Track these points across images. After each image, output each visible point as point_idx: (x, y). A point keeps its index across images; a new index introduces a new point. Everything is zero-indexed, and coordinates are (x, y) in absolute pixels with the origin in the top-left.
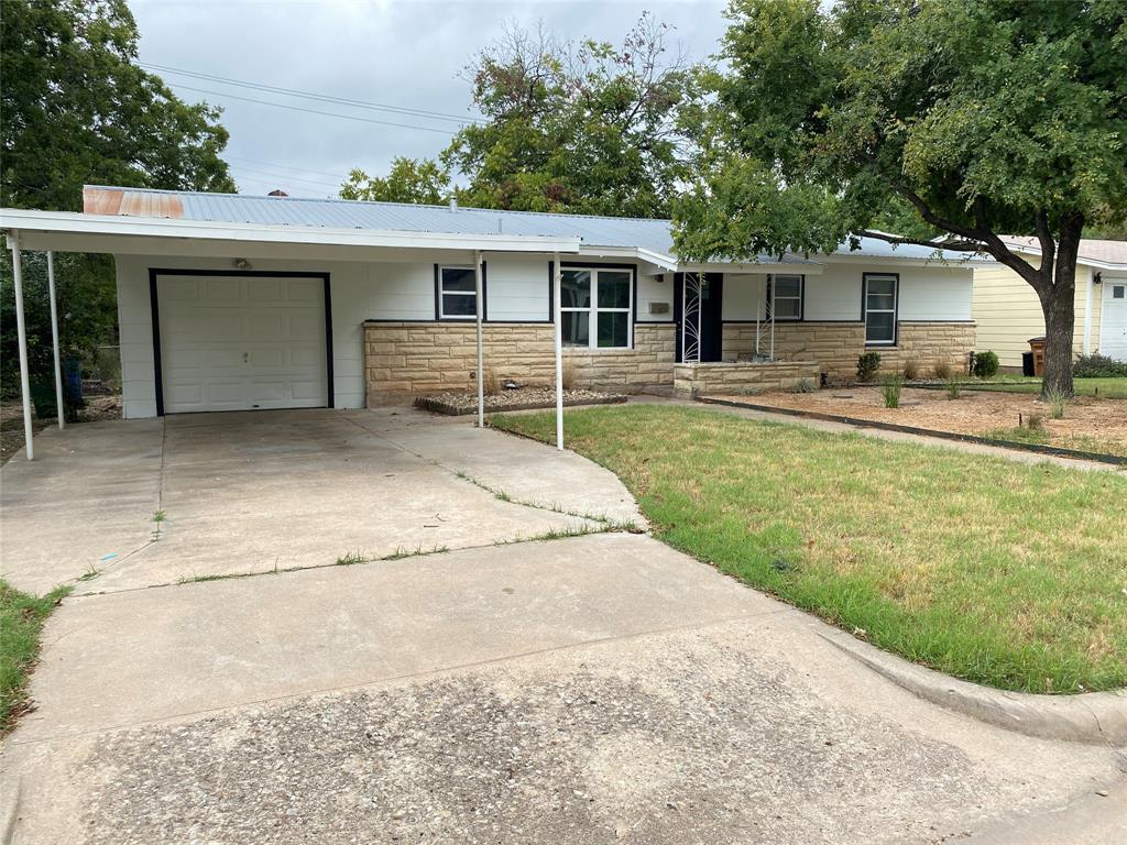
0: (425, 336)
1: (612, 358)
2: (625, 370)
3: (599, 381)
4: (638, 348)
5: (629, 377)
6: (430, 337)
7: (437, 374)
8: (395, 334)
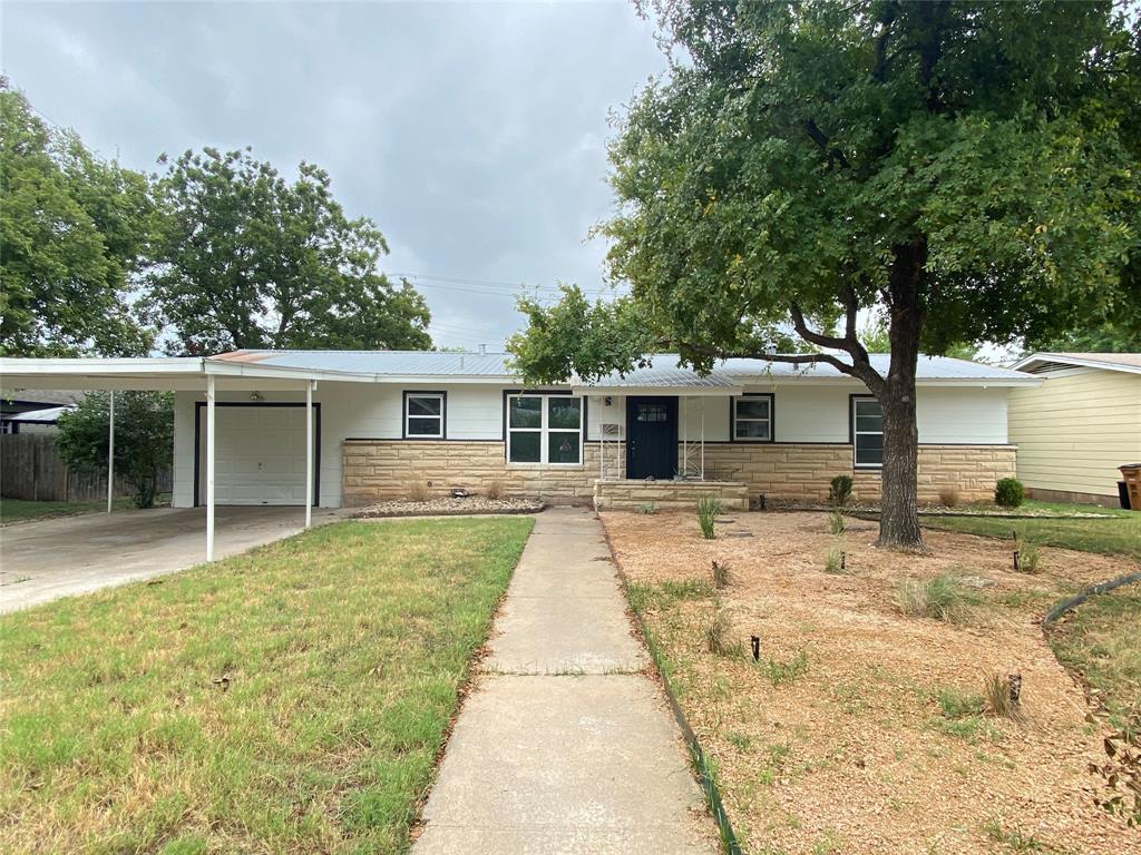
0: (390, 451)
1: (561, 473)
2: (573, 483)
3: (546, 493)
4: (587, 465)
5: (577, 490)
6: (394, 452)
7: (399, 482)
8: (366, 449)
